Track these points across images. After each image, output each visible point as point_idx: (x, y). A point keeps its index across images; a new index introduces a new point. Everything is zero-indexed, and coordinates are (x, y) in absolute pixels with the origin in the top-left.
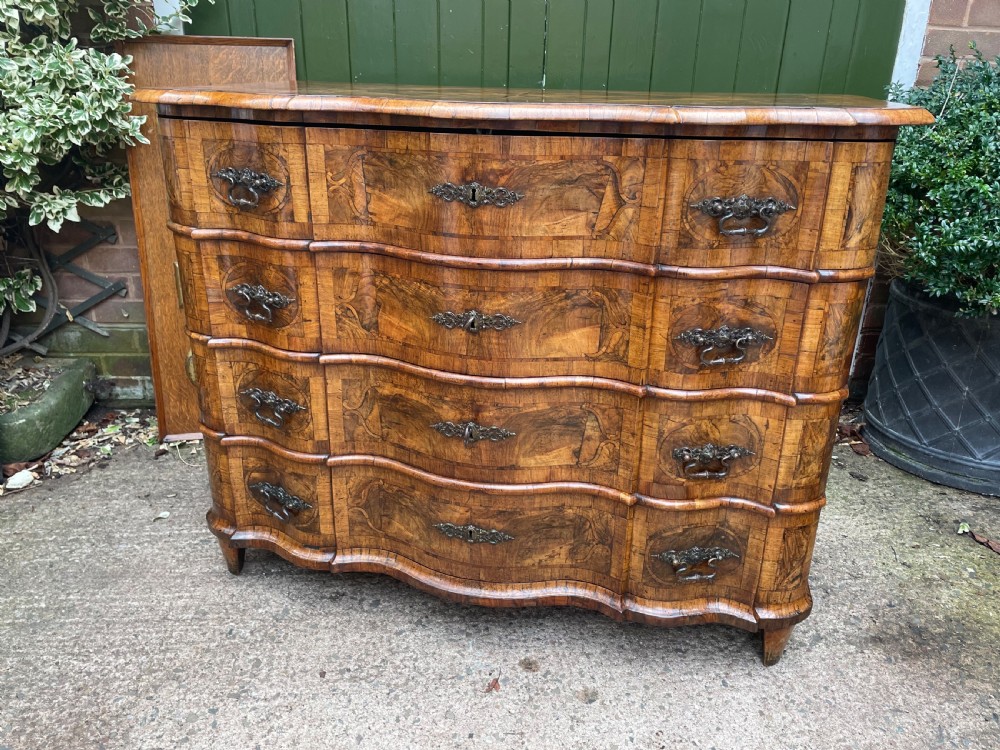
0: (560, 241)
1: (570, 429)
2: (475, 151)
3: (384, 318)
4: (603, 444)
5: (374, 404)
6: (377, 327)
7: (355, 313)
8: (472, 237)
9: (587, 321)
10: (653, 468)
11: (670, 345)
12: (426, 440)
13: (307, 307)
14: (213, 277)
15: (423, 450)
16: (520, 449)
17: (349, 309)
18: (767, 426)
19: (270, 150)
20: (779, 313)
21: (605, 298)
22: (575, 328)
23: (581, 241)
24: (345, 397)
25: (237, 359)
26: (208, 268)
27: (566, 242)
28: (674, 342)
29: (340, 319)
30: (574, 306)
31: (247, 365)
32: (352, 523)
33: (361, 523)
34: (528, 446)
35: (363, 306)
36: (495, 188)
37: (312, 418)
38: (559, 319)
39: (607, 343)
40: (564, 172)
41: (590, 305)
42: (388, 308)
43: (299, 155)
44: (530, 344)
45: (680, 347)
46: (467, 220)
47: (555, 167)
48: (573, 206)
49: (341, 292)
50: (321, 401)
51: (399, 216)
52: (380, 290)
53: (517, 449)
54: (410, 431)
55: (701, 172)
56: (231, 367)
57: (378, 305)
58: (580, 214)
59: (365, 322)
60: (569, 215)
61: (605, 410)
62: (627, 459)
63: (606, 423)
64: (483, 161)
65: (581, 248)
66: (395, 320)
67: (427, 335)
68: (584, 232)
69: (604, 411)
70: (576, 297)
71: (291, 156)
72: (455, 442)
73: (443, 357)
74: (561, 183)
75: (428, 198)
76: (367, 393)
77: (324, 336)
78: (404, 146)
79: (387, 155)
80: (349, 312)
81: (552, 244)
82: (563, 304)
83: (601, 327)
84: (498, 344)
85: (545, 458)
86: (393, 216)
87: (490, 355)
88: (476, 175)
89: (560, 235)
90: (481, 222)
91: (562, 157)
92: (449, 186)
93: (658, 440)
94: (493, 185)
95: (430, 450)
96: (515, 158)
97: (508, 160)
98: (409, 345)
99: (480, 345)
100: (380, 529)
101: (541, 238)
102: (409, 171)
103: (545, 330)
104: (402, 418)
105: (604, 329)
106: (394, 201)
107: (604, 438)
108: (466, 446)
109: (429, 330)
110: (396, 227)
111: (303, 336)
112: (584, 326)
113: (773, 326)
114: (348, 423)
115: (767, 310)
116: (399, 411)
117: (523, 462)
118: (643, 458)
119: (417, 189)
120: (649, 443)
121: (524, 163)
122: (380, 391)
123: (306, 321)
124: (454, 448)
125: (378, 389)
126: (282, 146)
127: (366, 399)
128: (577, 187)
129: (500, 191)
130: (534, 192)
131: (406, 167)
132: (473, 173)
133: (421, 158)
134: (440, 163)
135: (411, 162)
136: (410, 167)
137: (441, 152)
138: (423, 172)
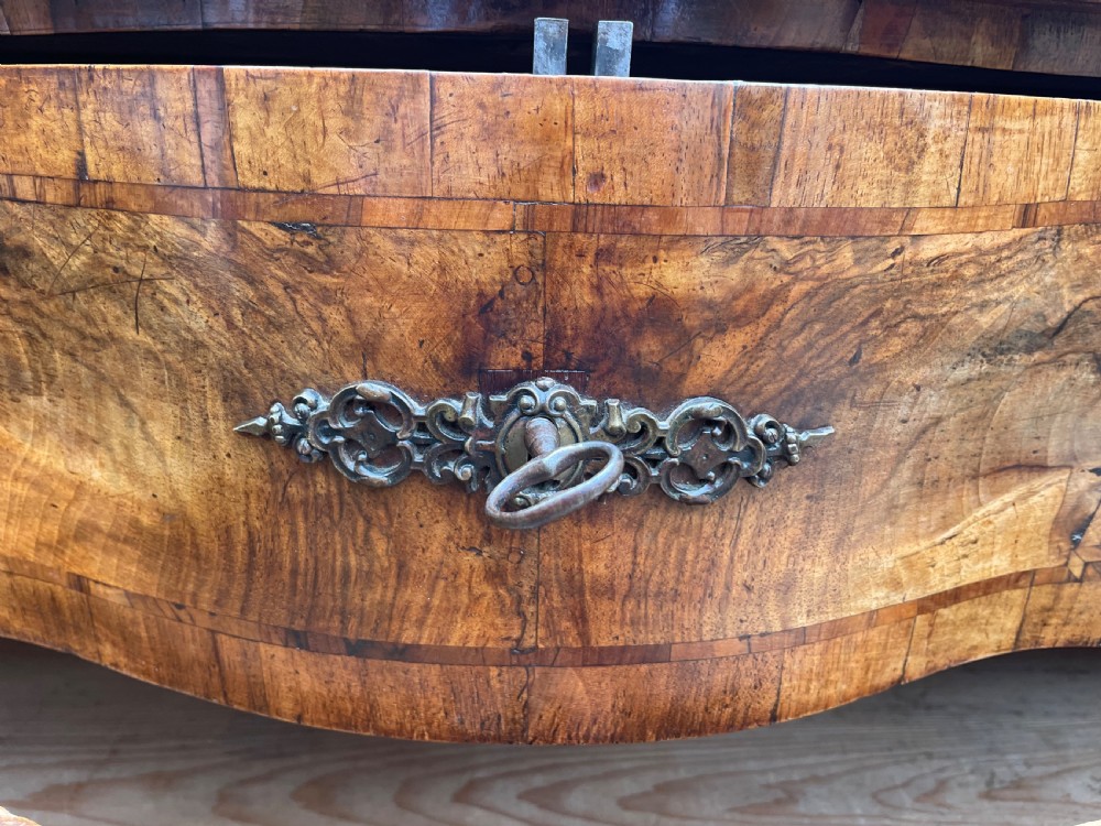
0: (946, 613)
8: (518, 655)
23: (1017, 595)
27: (963, 610)
36: (665, 404)
40: (1020, 291)
46: (495, 576)
47: (988, 267)
48: (1023, 448)
51: (83, 532)
58: (1038, 482)
60: (995, 493)
65: (1011, 623)
68: (1040, 557)
74: (996, 347)
75: (241, 467)
78: (65, 161)
81: (909, 630)
86: (52, 530)
89: (949, 585)
90: (574, 586)
91: (1027, 215)
92: (373, 404)
94: (657, 387)
101: (872, 619)
106: (46, 455)
110: (79, 583)
119: (169, 410)
121: (846, 254)
128: (1059, 362)
129: (700, 422)
130: (872, 407)
131: (89, 285)
132: (536, 329)
133: (175, 230)
134: (311, 264)
135: (115, 255)
136: (114, 283)
137: (308, 195)
138: (199, 319)
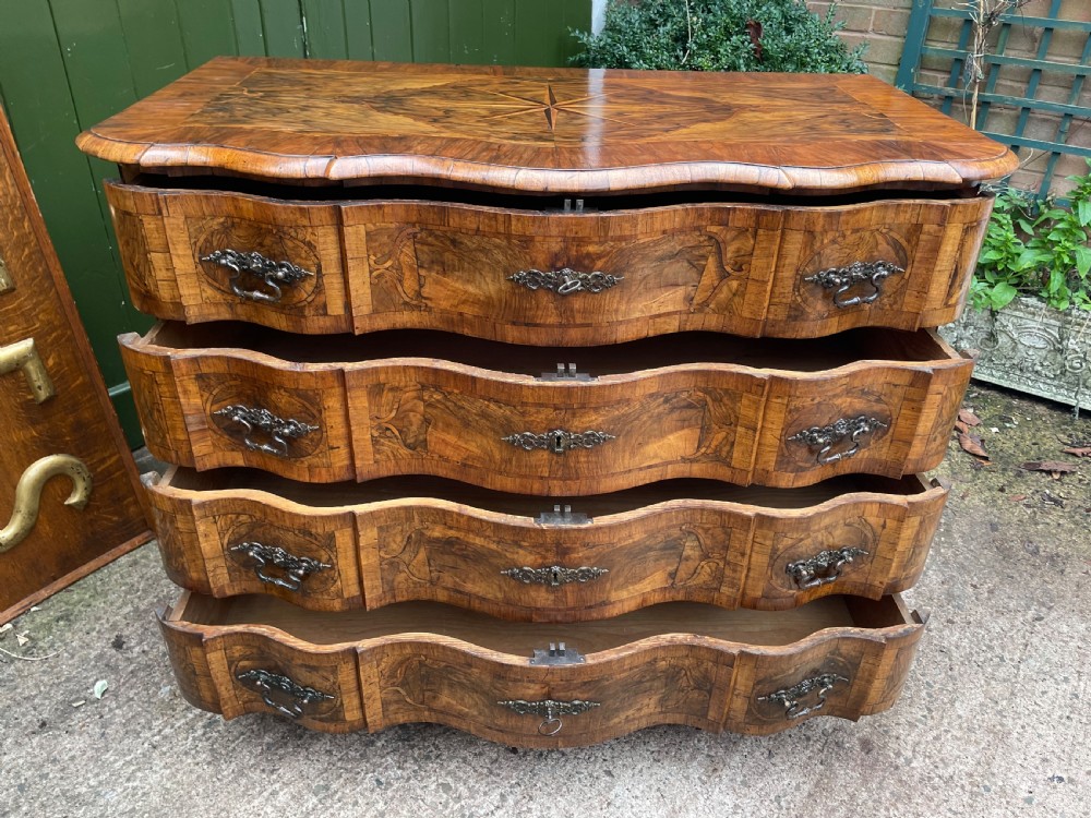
0: (658, 320)
1: (667, 552)
2: (568, 235)
3: (435, 436)
4: (703, 563)
5: (419, 548)
6: (426, 445)
7: (397, 433)
8: (561, 326)
9: (686, 423)
10: (762, 584)
11: (783, 446)
12: (495, 586)
13: (334, 432)
14: (192, 401)
15: (489, 596)
16: (612, 583)
17: (388, 429)
18: (884, 527)
19: (293, 234)
20: (896, 400)
21: (708, 399)
22: (671, 432)
23: (677, 317)
24: (381, 545)
25: (222, 511)
26: (185, 392)
28: (787, 443)
29: (377, 442)
30: (672, 410)
31: (237, 518)
32: (385, 704)
33: (397, 702)
34: (621, 580)
35: (406, 423)
36: (589, 273)
37: (339, 574)
38: (655, 426)
39: (707, 444)
40: (665, 247)
41: (690, 406)
42: (440, 424)
43: (332, 238)
44: (623, 457)
45: (793, 447)
46: (556, 308)
47: (656, 243)
48: (672, 281)
49: (379, 411)
50: (351, 553)
52: (429, 405)
53: (608, 585)
54: (471, 576)
55: (818, 244)
56: (216, 522)
57: (427, 421)
58: (678, 289)
59: (409, 441)
60: (667, 291)
61: (709, 529)
62: (734, 578)
63: (708, 542)
64: (578, 246)
66: (451, 438)
67: (497, 456)
68: (681, 306)
69: (706, 531)
70: (675, 400)
71: (321, 240)
72: (534, 587)
73: (518, 480)
74: (661, 259)
75: (505, 286)
76: (409, 537)
77: (358, 463)
78: (475, 226)
79: (449, 234)
80: (388, 433)
81: (648, 324)
82: (661, 408)
83: (702, 428)
84: (588, 462)
85: (638, 587)
86: (456, 302)
87: (577, 473)
88: (569, 260)
89: (657, 313)
90: (572, 310)
91: (664, 232)
92: (534, 273)
93: (771, 557)
94: (588, 270)
95: (500, 596)
96: (614, 239)
97: (606, 242)
98: (471, 466)
99: (566, 466)
100: (422, 703)
101: (638, 320)
102: (481, 256)
103: (640, 439)
104: (459, 562)
105: (705, 431)
107: (705, 556)
108: (547, 591)
109: (501, 452)
110: (460, 314)
111: (329, 466)
112: (683, 428)
113: (888, 413)
114: (386, 573)
115: (882, 397)
116: (454, 554)
117: (614, 596)
118: (751, 574)
119: (490, 275)
120: (760, 560)
121: (624, 244)
122: (428, 533)
123: (332, 448)
124: (533, 594)
125: (424, 531)
126: (310, 230)
127: (408, 542)
129: (597, 276)
130: (632, 273)
131: (476, 250)
132: (565, 259)
133: (498, 241)
134: (524, 248)
135: (483, 244)
136: (483, 250)
137: (525, 235)
138: (501, 257)
